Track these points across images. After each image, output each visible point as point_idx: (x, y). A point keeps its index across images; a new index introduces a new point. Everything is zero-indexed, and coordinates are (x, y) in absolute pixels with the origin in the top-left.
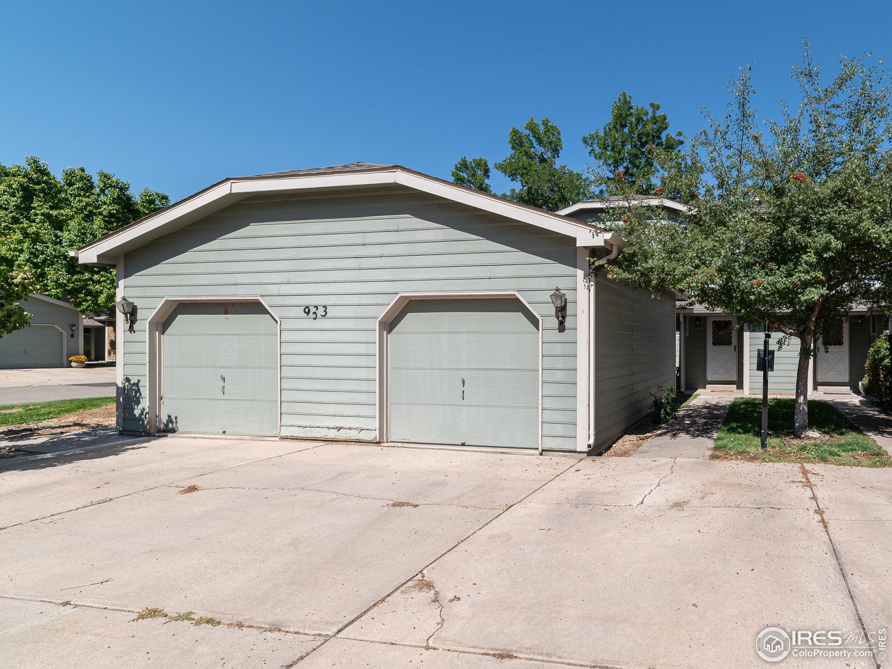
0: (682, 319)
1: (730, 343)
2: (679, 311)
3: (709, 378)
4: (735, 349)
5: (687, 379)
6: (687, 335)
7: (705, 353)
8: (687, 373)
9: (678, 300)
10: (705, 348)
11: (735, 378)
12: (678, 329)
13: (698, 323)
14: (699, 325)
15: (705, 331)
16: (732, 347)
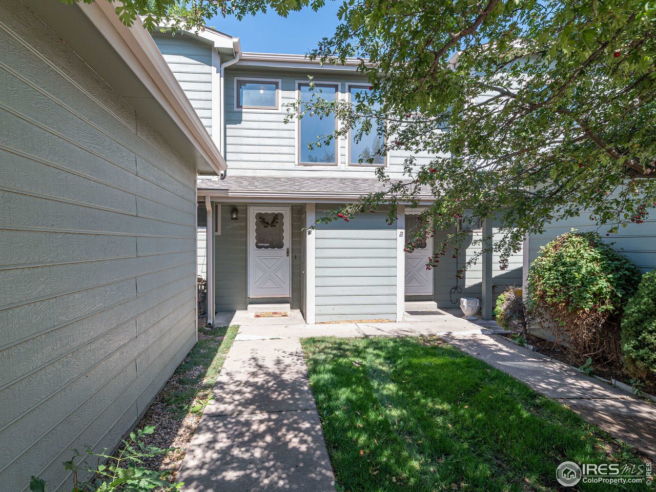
0: (209, 207)
1: (280, 246)
2: (203, 193)
3: (252, 294)
4: (288, 252)
5: (218, 297)
6: (219, 233)
7: (245, 260)
8: (217, 288)
9: (202, 173)
10: (245, 251)
11: (287, 294)
12: (202, 222)
13: (234, 216)
14: (236, 219)
15: (246, 228)
16: (283, 252)
